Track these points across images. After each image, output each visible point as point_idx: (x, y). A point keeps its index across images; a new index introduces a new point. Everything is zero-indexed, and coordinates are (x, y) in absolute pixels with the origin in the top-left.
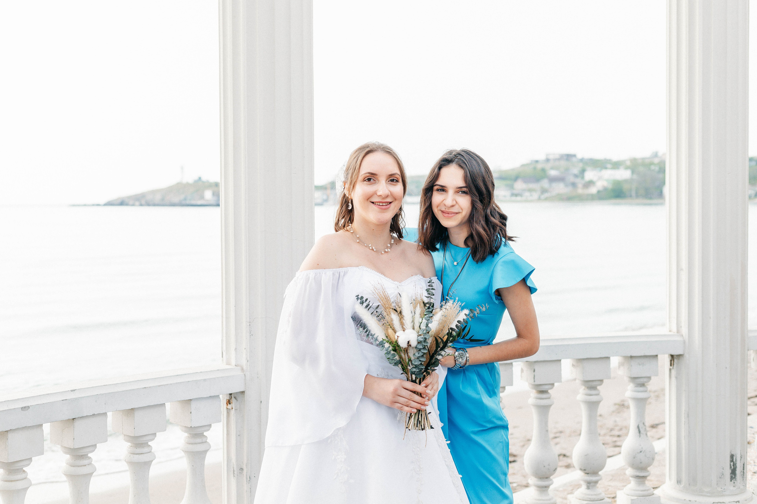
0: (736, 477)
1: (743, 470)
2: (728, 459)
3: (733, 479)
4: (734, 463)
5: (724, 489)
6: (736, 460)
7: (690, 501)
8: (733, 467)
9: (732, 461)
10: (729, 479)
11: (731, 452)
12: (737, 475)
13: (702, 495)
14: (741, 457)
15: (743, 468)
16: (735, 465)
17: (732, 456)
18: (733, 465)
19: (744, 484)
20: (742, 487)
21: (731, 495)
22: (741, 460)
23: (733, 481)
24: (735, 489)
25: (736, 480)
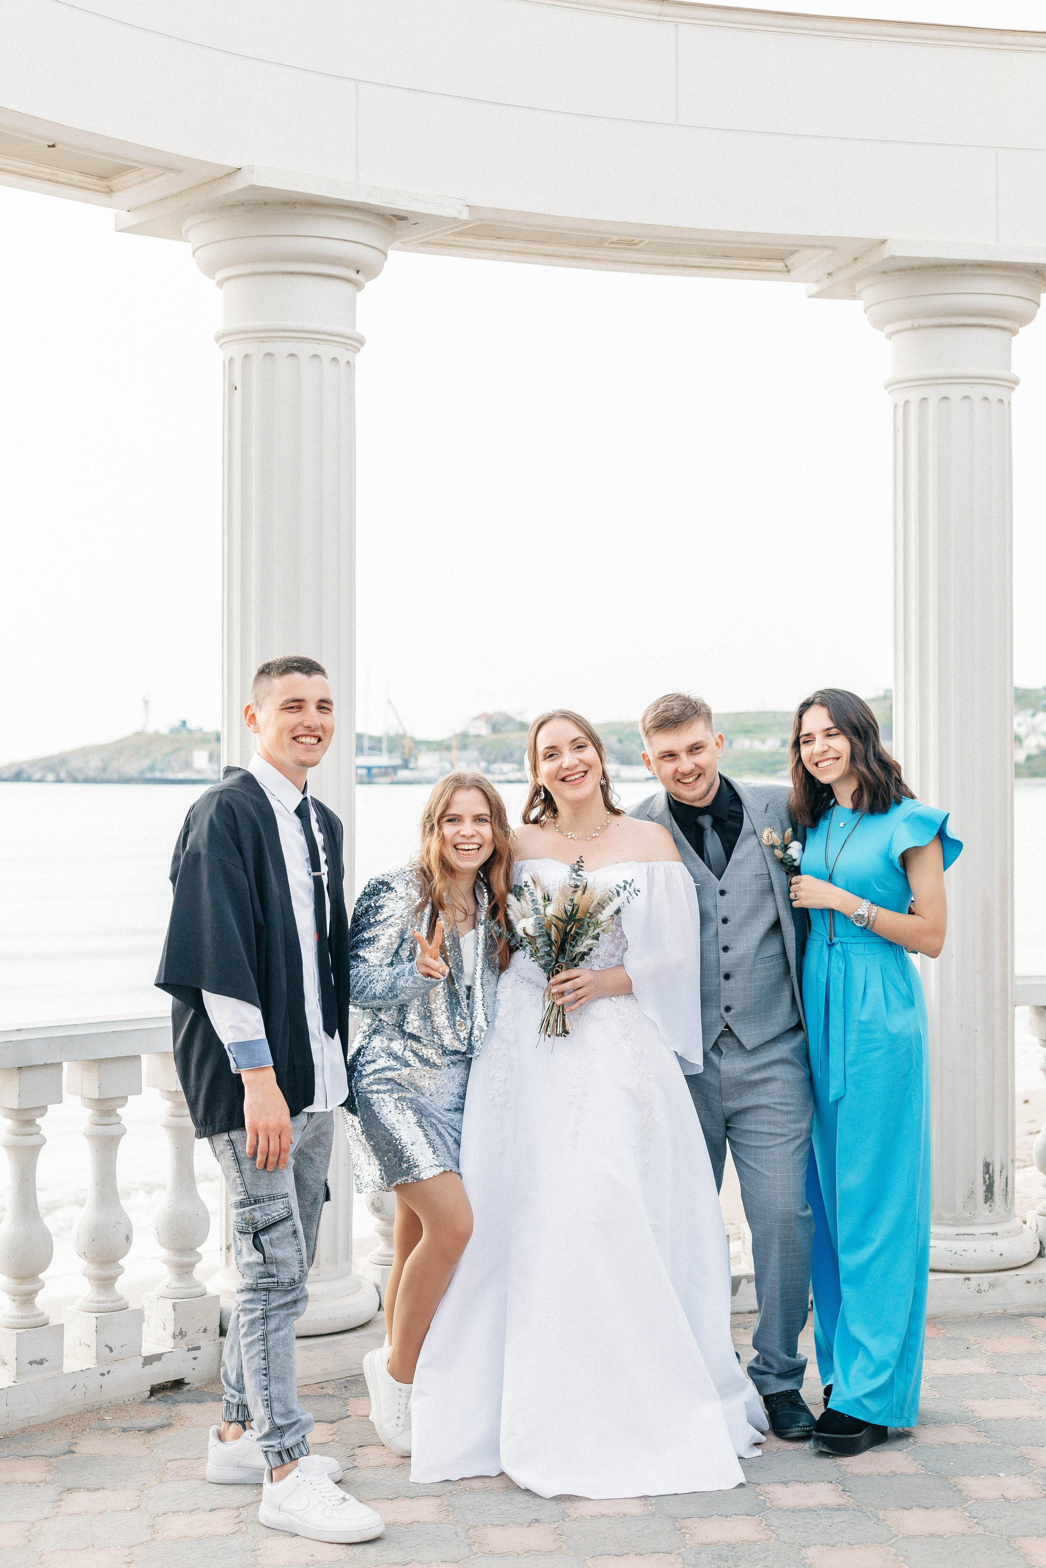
2: (981, 1169)
4: (989, 1175)
6: (993, 1171)
9: (987, 1172)
10: (983, 1201)
12: (995, 1194)
13: (941, 1224)
14: (1002, 1168)
16: (991, 1178)
17: (987, 1165)
19: (1008, 1209)
20: (1003, 1213)
21: (983, 1224)
22: (1001, 1172)
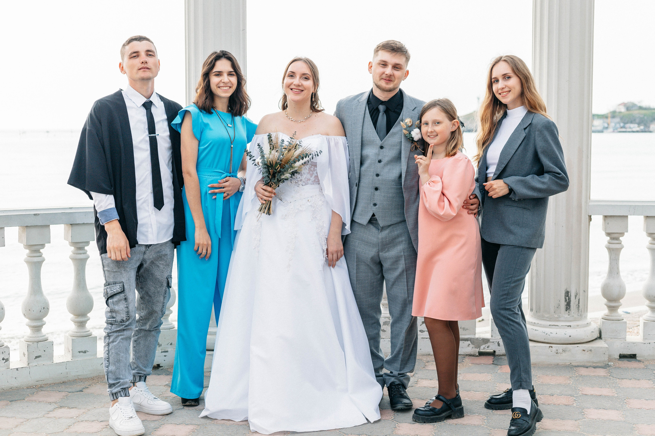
0: (571, 308)
1: (578, 304)
3: (568, 310)
5: (560, 316)
7: (535, 323)
8: (568, 301)
11: (566, 289)
15: (578, 302)
18: (568, 299)
23: (568, 311)
24: (569, 316)
25: (570, 310)
